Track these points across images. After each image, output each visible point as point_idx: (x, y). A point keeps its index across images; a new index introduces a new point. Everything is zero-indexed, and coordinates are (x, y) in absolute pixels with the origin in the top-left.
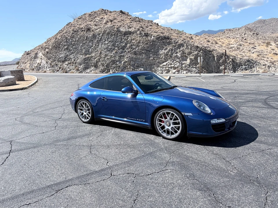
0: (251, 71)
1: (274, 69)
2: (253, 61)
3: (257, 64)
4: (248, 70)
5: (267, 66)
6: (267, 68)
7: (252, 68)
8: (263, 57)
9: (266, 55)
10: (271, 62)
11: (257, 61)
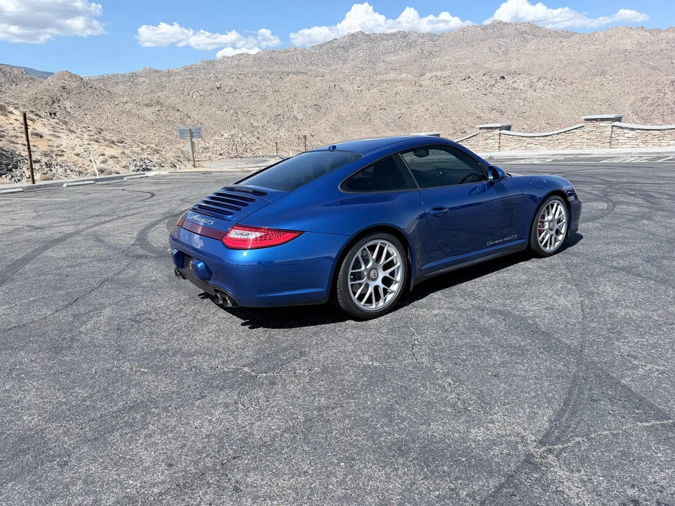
0: (12, 177)
1: (60, 170)
2: (5, 151)
3: (20, 158)
4: (4, 176)
5: (43, 164)
6: (46, 169)
7: (11, 170)
8: (13, 142)
9: (17, 137)
10: (46, 155)
11: (14, 151)
